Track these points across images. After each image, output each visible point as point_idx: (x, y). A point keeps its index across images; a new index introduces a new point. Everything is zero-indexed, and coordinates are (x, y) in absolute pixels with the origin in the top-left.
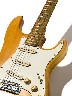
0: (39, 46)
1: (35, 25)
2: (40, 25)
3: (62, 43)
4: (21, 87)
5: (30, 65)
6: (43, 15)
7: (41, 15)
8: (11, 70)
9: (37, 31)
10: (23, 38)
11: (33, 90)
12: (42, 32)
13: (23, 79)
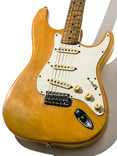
1: (68, 17)
3: (108, 36)
4: (72, 96)
5: (76, 69)
7: (73, 2)
8: (53, 78)
10: (57, 35)
11: (87, 98)
13: (72, 87)
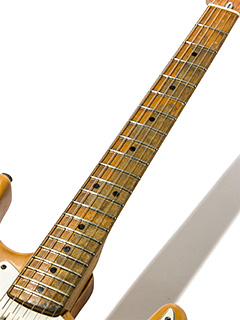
0: (68, 313)
2: (81, 227)
6: (96, 186)
7: (92, 184)
9: (66, 249)
12: (88, 257)
